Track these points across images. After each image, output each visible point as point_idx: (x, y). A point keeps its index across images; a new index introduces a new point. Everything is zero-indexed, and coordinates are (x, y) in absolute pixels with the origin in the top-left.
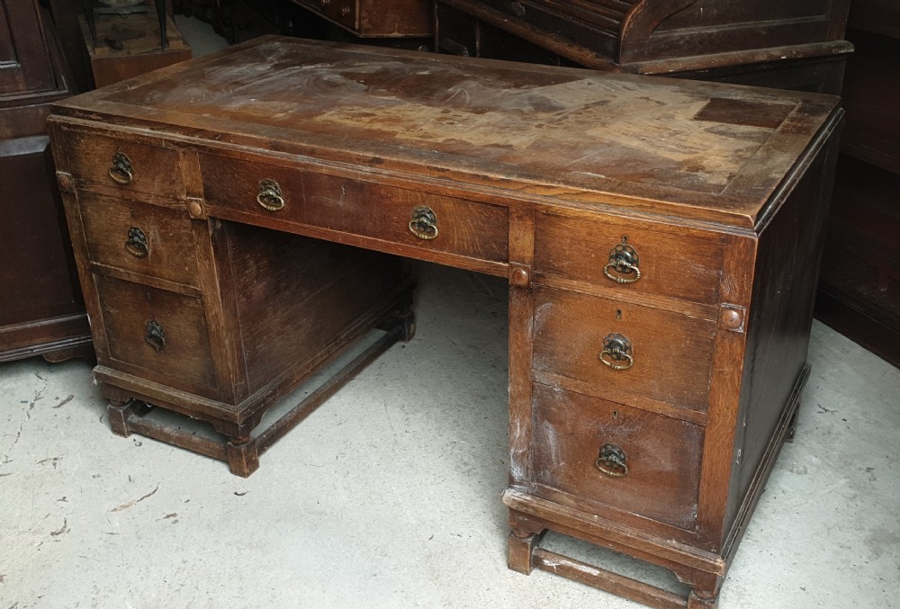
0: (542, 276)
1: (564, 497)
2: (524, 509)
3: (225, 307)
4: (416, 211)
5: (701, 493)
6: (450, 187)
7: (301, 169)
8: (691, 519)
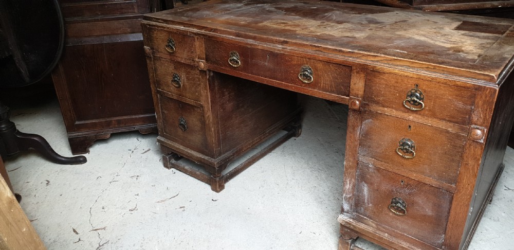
0: (367, 104)
1: (370, 222)
2: (348, 226)
3: (213, 113)
4: (303, 68)
5: (448, 229)
6: (321, 56)
7: (249, 46)
8: (440, 242)
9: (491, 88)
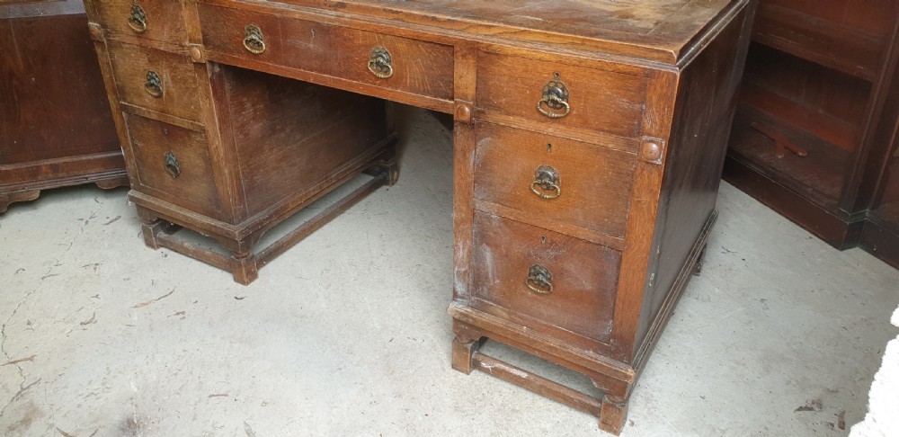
0: (483, 112)
1: (499, 309)
2: (465, 319)
3: (224, 141)
4: (374, 52)
5: (617, 311)
6: (403, 28)
7: (278, 15)
8: (606, 333)
9: (668, 73)
